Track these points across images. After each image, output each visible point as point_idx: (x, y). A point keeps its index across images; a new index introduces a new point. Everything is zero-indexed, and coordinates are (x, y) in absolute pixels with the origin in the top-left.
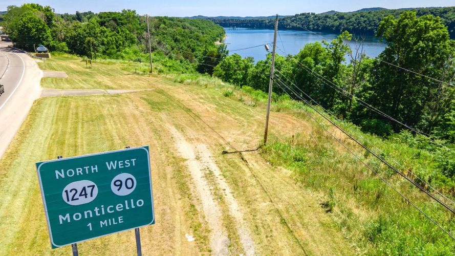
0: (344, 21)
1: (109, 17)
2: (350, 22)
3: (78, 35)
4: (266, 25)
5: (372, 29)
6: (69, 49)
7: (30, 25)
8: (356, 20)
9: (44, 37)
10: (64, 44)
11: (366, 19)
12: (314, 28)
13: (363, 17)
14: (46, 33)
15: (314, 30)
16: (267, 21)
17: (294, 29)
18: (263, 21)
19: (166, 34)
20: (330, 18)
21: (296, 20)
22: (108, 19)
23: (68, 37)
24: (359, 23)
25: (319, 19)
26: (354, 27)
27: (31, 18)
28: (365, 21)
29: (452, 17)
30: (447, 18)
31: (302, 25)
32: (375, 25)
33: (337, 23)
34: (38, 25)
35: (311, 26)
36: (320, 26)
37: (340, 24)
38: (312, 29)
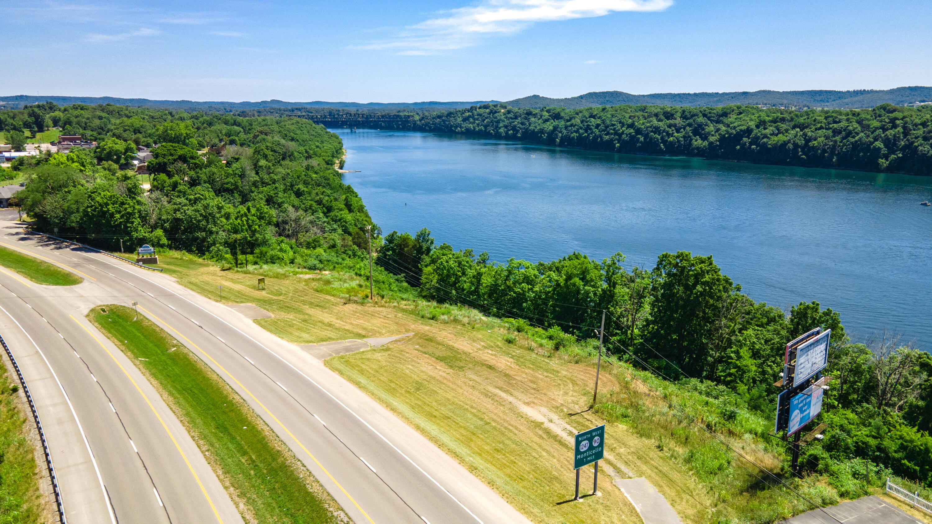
0: (562, 123)
1: (171, 155)
2: (572, 125)
3: (186, 219)
4: (415, 124)
5: (611, 141)
6: (167, 240)
7: (110, 209)
9: (134, 226)
10: (161, 232)
11: (599, 122)
12: (507, 133)
13: (594, 117)
14: (136, 219)
15: (507, 137)
16: (417, 118)
17: (470, 135)
18: (409, 116)
20: (535, 115)
21: (472, 116)
22: (170, 158)
24: (588, 128)
25: (516, 118)
26: (581, 135)
28: (597, 126)
29: (736, 124)
30: (728, 126)
31: (486, 127)
32: (616, 133)
33: (549, 126)
35: (502, 130)
36: (518, 131)
37: (555, 128)
38: (504, 134)
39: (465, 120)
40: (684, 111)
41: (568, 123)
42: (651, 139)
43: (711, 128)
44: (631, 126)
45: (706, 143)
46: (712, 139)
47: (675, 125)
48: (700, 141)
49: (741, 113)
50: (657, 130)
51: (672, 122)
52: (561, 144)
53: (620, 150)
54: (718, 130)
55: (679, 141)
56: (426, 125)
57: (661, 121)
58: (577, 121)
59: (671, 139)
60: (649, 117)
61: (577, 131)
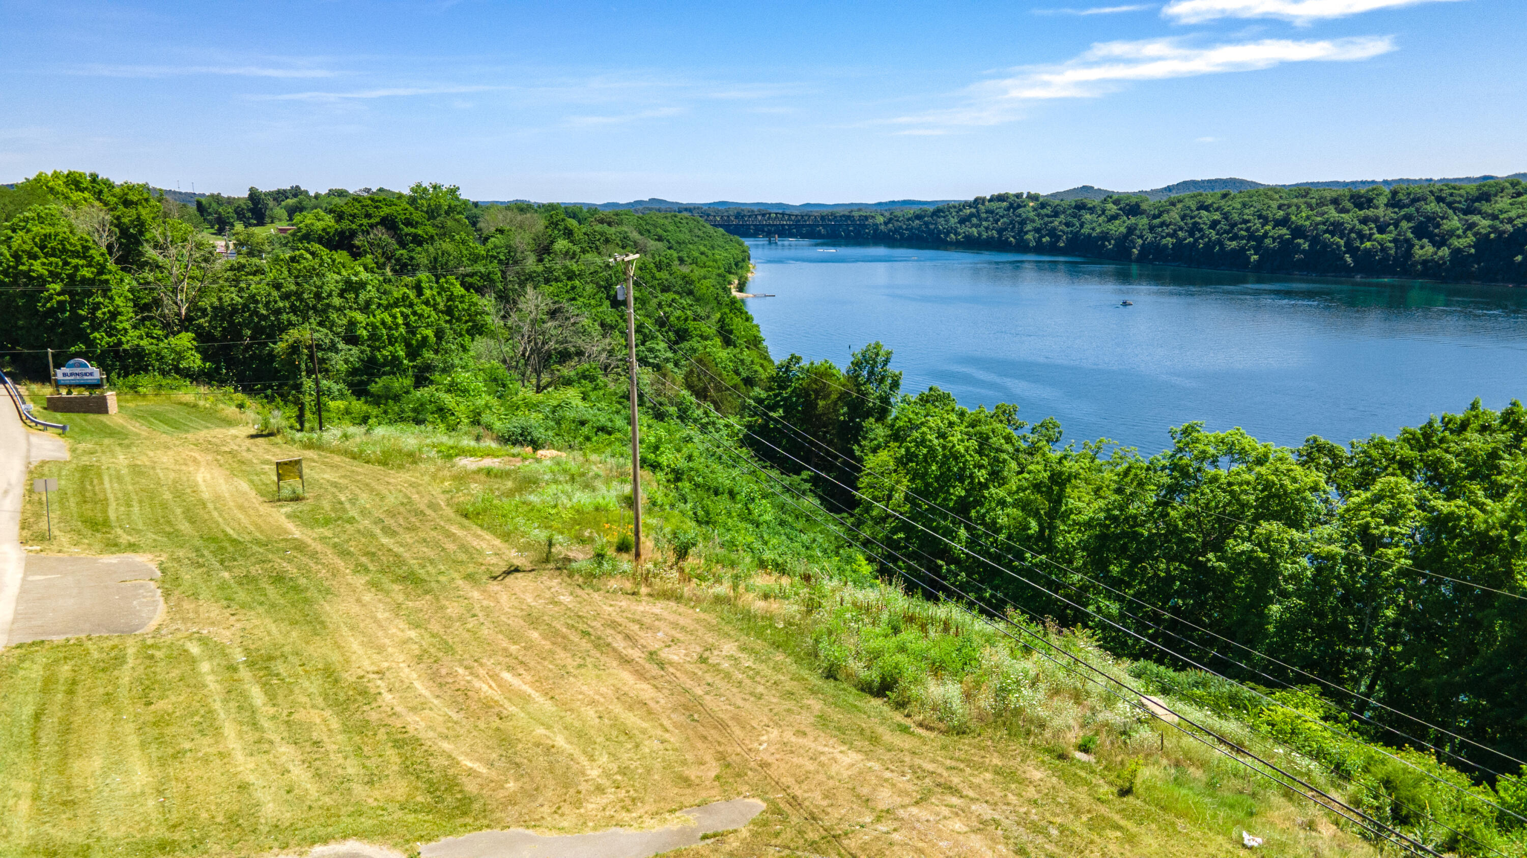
0: (1143, 222)
1: (368, 216)
2: (1163, 224)
3: (245, 306)
4: (876, 230)
5: (1243, 250)
6: (204, 359)
7: (38, 267)
8: (1183, 218)
9: (99, 314)
10: (185, 340)
11: (1217, 216)
12: (1039, 241)
13: (1207, 208)
14: (111, 299)
15: (1039, 249)
16: (880, 220)
17: (971, 244)
18: (866, 218)
19: (580, 275)
20: (1092, 210)
21: (977, 215)
22: (365, 221)
23: (204, 311)
24: (1195, 228)
25: (1056, 214)
26: (1180, 241)
27: (47, 236)
28: (1214, 224)
29: (1513, 214)
30: (1494, 217)
31: (1000, 231)
32: (1251, 236)
33: (1118, 228)
34: (76, 268)
35: (1029, 236)
36: (1059, 237)
37: (1131, 230)
38: (1033, 244)
39: (962, 221)
40: (1394, 193)
41: (1156, 221)
42: (1325, 245)
43: (1454, 222)
44: (1284, 222)
45: (1445, 252)
46: (1456, 243)
47: (1376, 220)
48: (1430, 249)
49: (1519, 194)
50: (1336, 228)
51: (1370, 212)
52: (1142, 258)
53: (1259, 266)
54: (1471, 226)
55: (1384, 249)
57: (1347, 211)
58: (1174, 215)
59: (1368, 244)
60: (1321, 204)
61: (1173, 235)
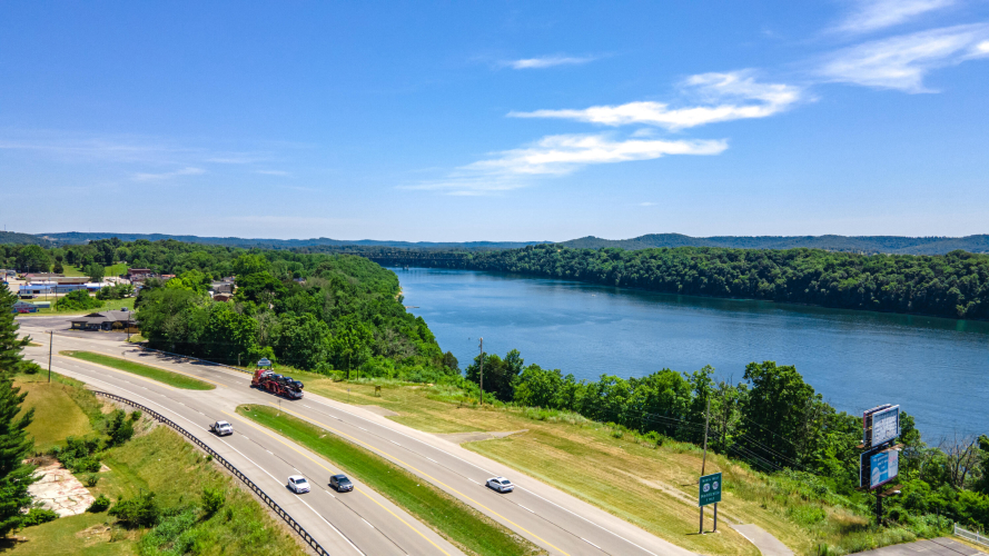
0: (621, 264)
2: (631, 266)
4: (468, 263)
5: (674, 282)
8: (642, 263)
11: (660, 263)
12: (564, 273)
13: (655, 258)
15: (564, 277)
16: (471, 257)
17: (525, 274)
18: (462, 255)
20: (593, 256)
21: (528, 256)
24: (648, 269)
25: (573, 258)
26: (641, 275)
28: (659, 267)
29: (803, 267)
30: (795, 269)
31: (542, 266)
32: (678, 274)
33: (608, 267)
35: (559, 270)
36: (575, 271)
37: (615, 268)
38: (561, 274)
39: (520, 259)
40: (748, 253)
41: (628, 264)
42: (716, 280)
43: (777, 270)
44: (694, 267)
45: (773, 285)
46: (779, 281)
47: (740, 268)
48: (766, 284)
49: (807, 256)
50: (721, 272)
51: (736, 263)
52: (622, 284)
53: (682, 292)
54: (785, 273)
55: (744, 283)
56: (481, 263)
57: (725, 262)
58: (637, 261)
59: (736, 281)
60: (712, 258)
61: (637, 272)
